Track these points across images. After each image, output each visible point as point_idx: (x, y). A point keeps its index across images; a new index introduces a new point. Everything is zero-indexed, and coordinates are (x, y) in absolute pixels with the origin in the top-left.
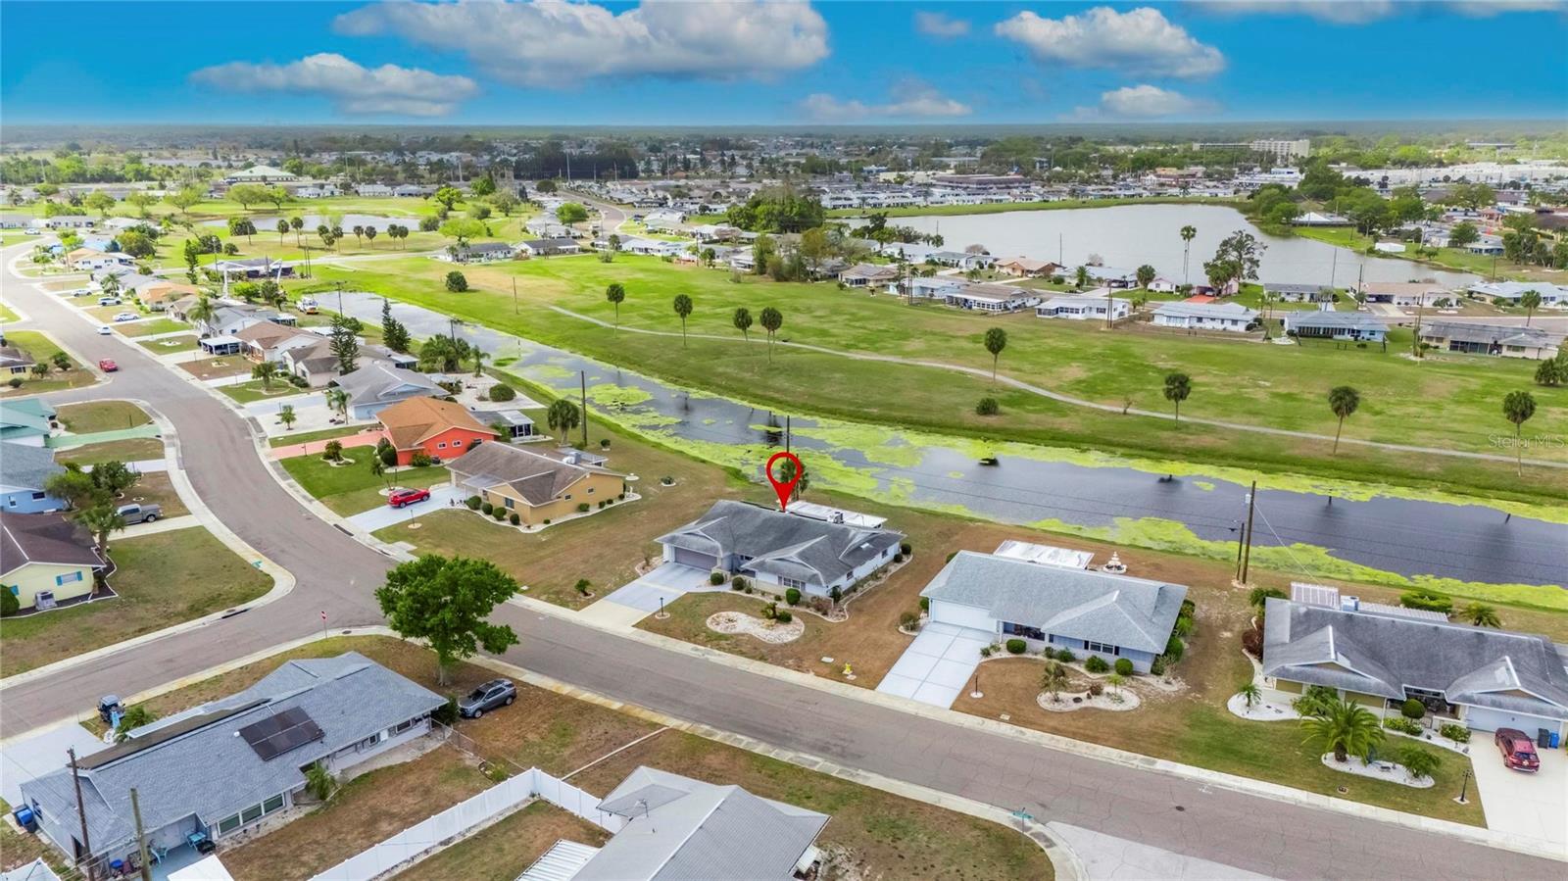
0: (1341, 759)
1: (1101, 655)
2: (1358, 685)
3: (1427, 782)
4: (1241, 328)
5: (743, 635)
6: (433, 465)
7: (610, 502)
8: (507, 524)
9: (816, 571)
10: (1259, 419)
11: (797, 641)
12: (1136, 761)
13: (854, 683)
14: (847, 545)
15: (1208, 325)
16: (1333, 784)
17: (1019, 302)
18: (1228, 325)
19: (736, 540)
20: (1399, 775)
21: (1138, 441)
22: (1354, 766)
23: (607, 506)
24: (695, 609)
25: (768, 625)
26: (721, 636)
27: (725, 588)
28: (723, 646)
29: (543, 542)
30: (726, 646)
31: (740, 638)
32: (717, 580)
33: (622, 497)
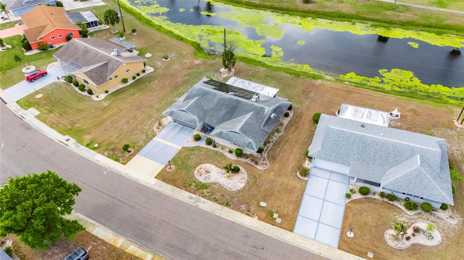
1: (412, 198)
5: (215, 184)
6: (50, 49)
7: (138, 75)
8: (85, 93)
9: (251, 140)
11: (244, 188)
13: (280, 226)
14: (264, 118)
19: (205, 113)
23: (137, 78)
24: (188, 162)
25: (228, 176)
26: (203, 185)
27: (202, 144)
28: (205, 194)
29: (105, 107)
30: (207, 194)
31: (214, 186)
32: (197, 139)
33: (144, 71)
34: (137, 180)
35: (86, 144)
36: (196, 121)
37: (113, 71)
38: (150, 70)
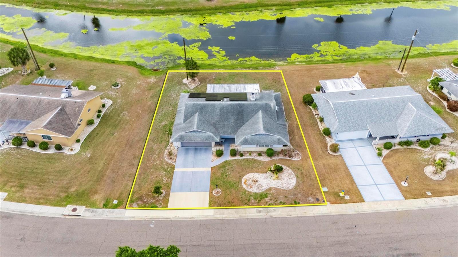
1: (422, 138)
5: (270, 189)
8: (52, 151)
9: (278, 137)
11: (298, 182)
13: (352, 201)
19: (215, 126)
23: (101, 115)
24: (229, 180)
25: (276, 178)
26: (261, 195)
27: (227, 157)
28: (270, 203)
29: (90, 158)
30: (271, 202)
31: (271, 192)
32: (220, 154)
33: (104, 106)
34: (192, 218)
35: (102, 205)
36: (213, 137)
37: (77, 115)
38: (109, 103)
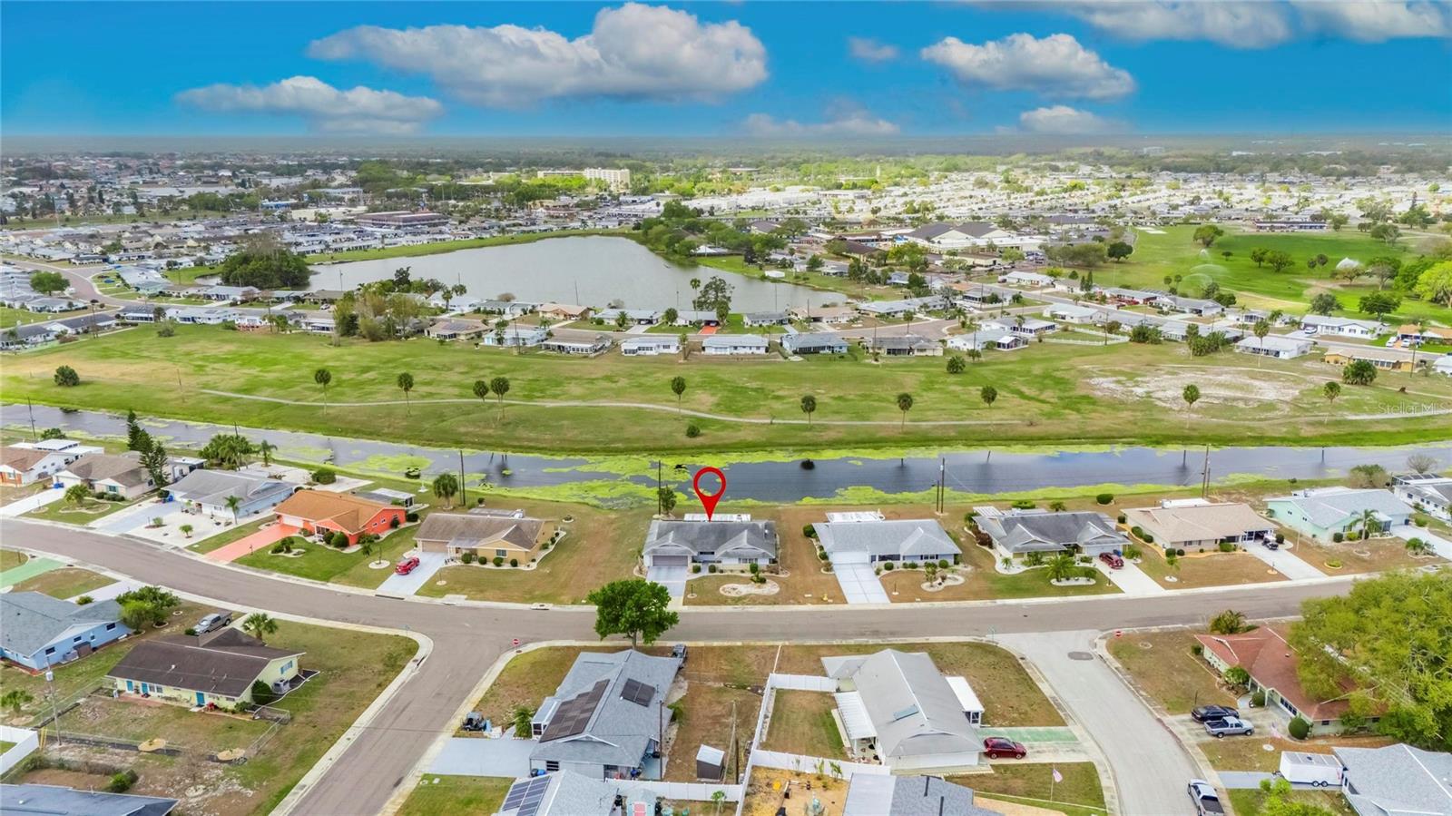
0: (1058, 581)
1: (930, 561)
2: (1045, 547)
3: (1093, 582)
4: (762, 351)
5: (751, 594)
7: (555, 538)
8: (506, 567)
9: (763, 551)
10: (842, 416)
11: (782, 590)
12: (988, 603)
13: (835, 603)
15: (742, 351)
16: (1064, 591)
17: (601, 345)
18: (754, 350)
20: (1082, 581)
21: (797, 441)
22: (1064, 583)
24: (706, 588)
25: (758, 587)
26: (739, 598)
27: (705, 572)
28: (748, 603)
32: (697, 570)
33: (557, 534)
35: (570, 603)
37: (534, 532)
38: (563, 534)
